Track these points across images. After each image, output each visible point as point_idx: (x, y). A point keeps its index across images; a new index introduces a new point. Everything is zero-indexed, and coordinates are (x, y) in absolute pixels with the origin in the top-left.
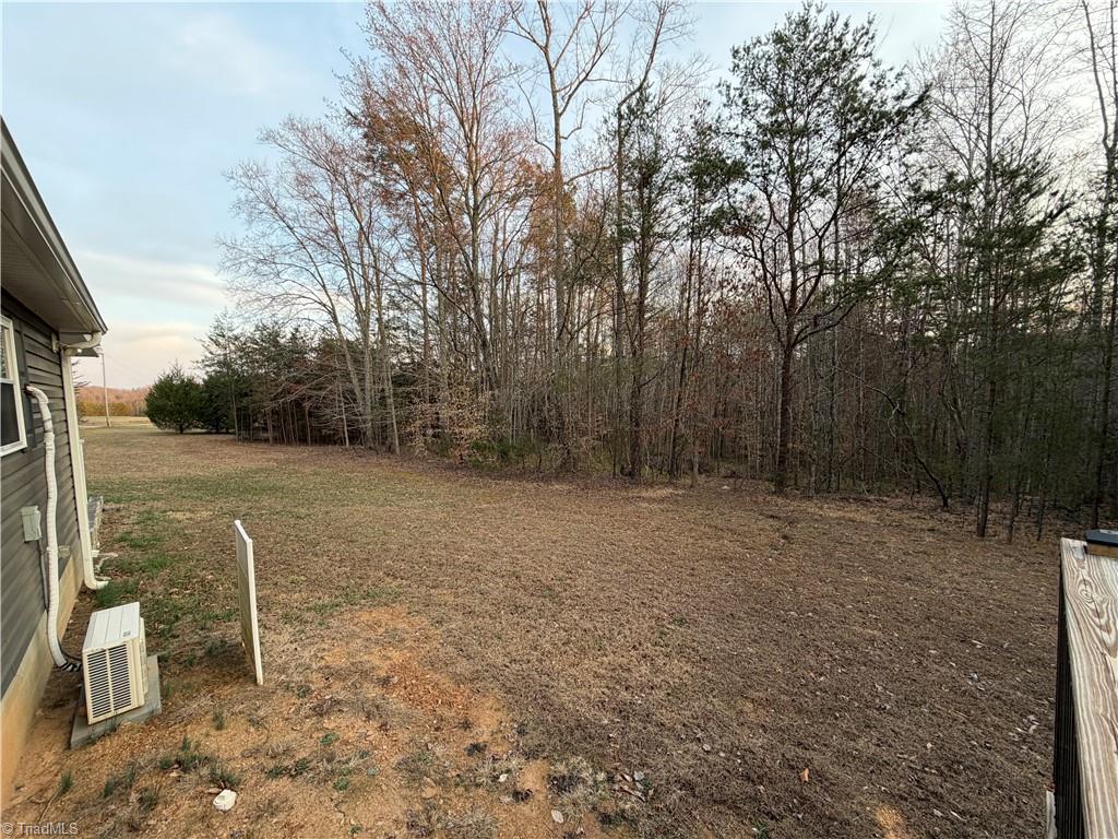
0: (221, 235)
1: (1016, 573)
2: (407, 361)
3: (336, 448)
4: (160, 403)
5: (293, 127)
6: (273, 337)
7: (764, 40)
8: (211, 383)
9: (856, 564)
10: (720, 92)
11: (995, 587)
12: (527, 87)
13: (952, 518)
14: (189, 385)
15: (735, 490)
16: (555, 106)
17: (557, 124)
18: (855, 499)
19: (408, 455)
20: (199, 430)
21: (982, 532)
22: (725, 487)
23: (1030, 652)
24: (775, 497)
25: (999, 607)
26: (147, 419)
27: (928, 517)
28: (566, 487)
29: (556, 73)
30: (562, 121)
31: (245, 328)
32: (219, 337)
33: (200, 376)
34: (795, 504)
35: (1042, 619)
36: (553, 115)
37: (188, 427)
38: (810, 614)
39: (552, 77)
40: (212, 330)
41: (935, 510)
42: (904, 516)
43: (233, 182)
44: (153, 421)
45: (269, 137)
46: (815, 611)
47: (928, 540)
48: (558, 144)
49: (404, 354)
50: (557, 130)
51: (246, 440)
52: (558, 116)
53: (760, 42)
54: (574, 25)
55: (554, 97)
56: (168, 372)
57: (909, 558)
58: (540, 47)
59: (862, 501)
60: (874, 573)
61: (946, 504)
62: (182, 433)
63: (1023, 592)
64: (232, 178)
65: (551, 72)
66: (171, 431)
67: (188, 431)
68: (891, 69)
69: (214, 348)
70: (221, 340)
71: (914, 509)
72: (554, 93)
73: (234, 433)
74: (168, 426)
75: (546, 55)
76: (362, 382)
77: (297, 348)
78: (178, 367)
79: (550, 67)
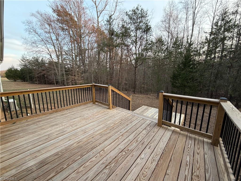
2: (70, 67)
3: (53, 85)
4: (9, 74)
5: (38, 13)
6: (37, 60)
8: (22, 70)
12: (91, 11)
14: (16, 70)
15: (128, 93)
16: (97, 15)
17: (98, 19)
20: (20, 81)
22: (126, 92)
26: (6, 78)
30: (99, 18)
31: (30, 58)
32: (23, 59)
33: (19, 68)
39: (97, 9)
40: (21, 58)
43: (24, 24)
44: (8, 78)
45: (33, 15)
48: (98, 23)
49: (69, 65)
51: (31, 83)
52: (98, 17)
55: (97, 13)
56: (11, 67)
58: (94, 2)
62: (15, 81)
67: (17, 81)
69: (22, 62)
70: (24, 60)
72: (97, 12)
73: (28, 82)
74: (12, 80)
75: (95, 4)
76: (58, 71)
77: (43, 63)
78: (13, 66)
79: (96, 6)
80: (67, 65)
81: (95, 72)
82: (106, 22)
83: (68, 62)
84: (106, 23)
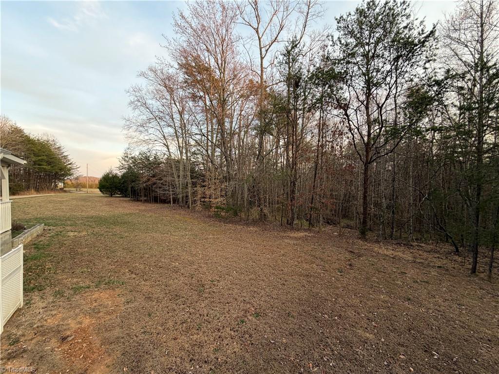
0: (124, 116)
1: (482, 303)
2: (202, 168)
3: (166, 205)
4: (104, 184)
5: (151, 70)
6: (147, 158)
7: (353, 13)
8: (124, 176)
9: (381, 286)
10: (329, 39)
11: (464, 312)
12: (247, 46)
13: (460, 259)
14: (115, 177)
15: (340, 235)
16: (261, 54)
17: (262, 62)
18: (404, 244)
19: (194, 210)
20: (118, 196)
21: (474, 271)
22: (335, 234)
23: (472, 367)
24: (360, 240)
25: (462, 327)
26: (98, 190)
27: (444, 258)
28: (255, 229)
29: (262, 40)
30: (264, 61)
31: (136, 153)
32: (125, 157)
33: (120, 174)
34: (369, 245)
35: (489, 341)
36: (260, 58)
37: (114, 194)
38: (336, 318)
39: (260, 42)
40: (123, 154)
41: (451, 254)
42: (431, 256)
43: (129, 94)
44: (101, 191)
45: (143, 74)
46: (340, 316)
47: (433, 273)
48: (262, 71)
49: (201, 165)
50: (262, 65)
51: (134, 200)
52: (262, 58)
53: (350, 14)
54: (270, 18)
55: (261, 50)
56: (108, 171)
57: (416, 285)
58: (254, 29)
59: (408, 246)
60: (389, 294)
61: (457, 251)
62: (111, 196)
63: (482, 317)
64: (129, 92)
65: (259, 40)
66: (108, 195)
67: (114, 196)
68: (417, 19)
69: (123, 162)
70: (126, 158)
71: (438, 252)
72: (261, 49)
73: (129, 197)
74: (106, 194)
75: (257, 32)
76: (179, 176)
77: (156, 163)
78: (112, 170)
79: (259, 37)
80: (198, 165)
81: (253, 177)
82: (281, 57)
83: (200, 160)
84: (281, 59)
